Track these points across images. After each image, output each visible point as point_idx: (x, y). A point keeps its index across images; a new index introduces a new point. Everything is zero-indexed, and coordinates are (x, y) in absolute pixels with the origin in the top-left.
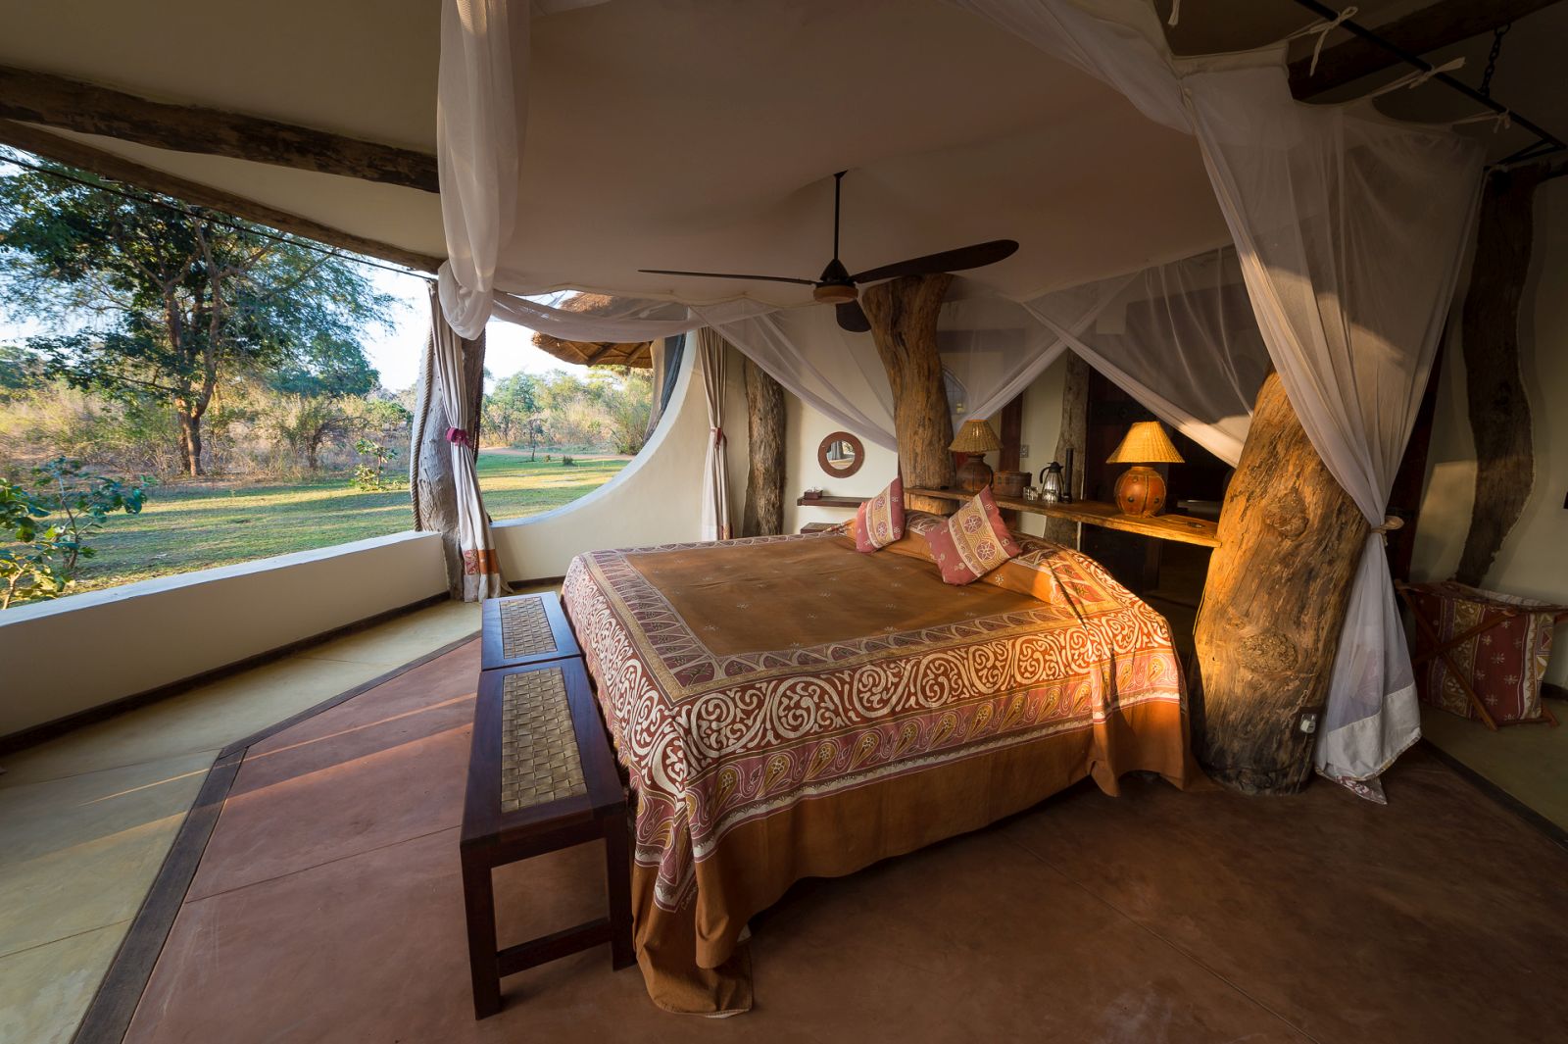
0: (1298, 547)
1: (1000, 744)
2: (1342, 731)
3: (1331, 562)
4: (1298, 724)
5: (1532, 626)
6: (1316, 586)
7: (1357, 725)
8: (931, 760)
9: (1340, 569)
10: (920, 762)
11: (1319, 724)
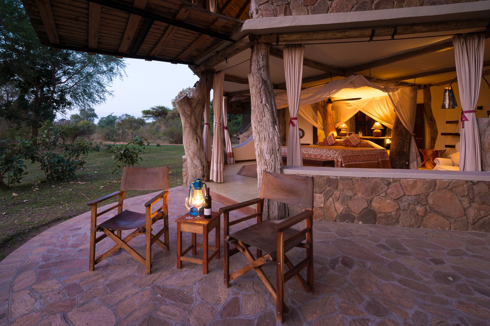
0: (402, 138)
1: (368, 162)
2: (412, 164)
3: (407, 139)
4: (406, 163)
5: (439, 153)
6: (406, 143)
7: (414, 163)
8: (361, 162)
9: (408, 140)
10: (360, 162)
11: (409, 163)
